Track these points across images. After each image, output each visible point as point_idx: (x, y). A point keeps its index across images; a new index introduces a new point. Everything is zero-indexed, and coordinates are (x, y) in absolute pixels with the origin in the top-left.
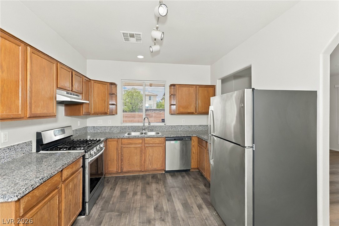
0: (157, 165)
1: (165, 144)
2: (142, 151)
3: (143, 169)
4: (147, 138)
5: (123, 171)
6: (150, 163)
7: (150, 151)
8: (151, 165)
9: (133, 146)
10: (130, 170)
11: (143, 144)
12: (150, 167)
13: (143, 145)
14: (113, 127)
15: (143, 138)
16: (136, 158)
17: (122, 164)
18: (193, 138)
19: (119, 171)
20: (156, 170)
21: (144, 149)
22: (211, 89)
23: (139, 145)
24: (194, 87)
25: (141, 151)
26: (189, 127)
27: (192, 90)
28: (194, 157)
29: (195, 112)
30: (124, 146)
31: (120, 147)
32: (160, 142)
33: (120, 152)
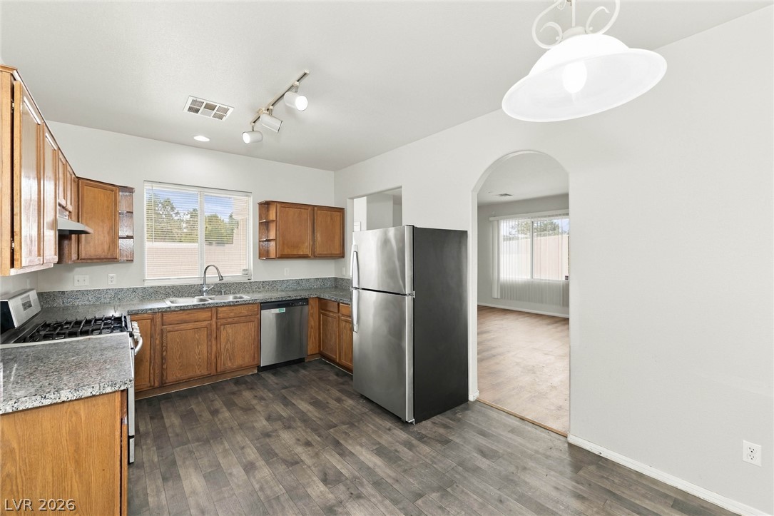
0: (244, 358)
1: (259, 316)
2: (211, 335)
3: (215, 371)
4: (223, 306)
5: (167, 381)
6: (230, 357)
7: (228, 332)
8: (230, 360)
9: (191, 325)
10: (184, 377)
11: (214, 320)
12: (230, 365)
13: (214, 323)
14: (122, 290)
15: (214, 307)
16: (197, 351)
17: (165, 367)
18: (311, 301)
19: (157, 384)
20: (241, 368)
21: (215, 330)
22: (337, 215)
23: (204, 324)
24: (310, 208)
25: (209, 335)
26: (298, 282)
27: (306, 214)
28: (313, 334)
29: (310, 255)
30: (169, 328)
31: (158, 331)
32: (250, 313)
33: (158, 342)
